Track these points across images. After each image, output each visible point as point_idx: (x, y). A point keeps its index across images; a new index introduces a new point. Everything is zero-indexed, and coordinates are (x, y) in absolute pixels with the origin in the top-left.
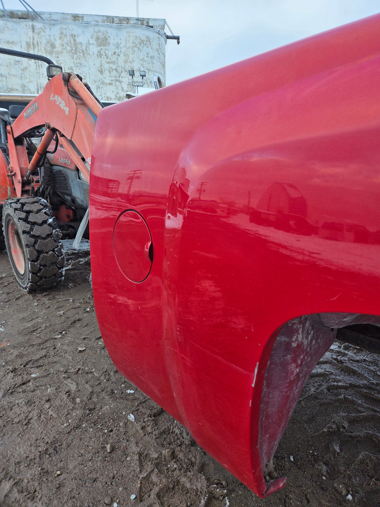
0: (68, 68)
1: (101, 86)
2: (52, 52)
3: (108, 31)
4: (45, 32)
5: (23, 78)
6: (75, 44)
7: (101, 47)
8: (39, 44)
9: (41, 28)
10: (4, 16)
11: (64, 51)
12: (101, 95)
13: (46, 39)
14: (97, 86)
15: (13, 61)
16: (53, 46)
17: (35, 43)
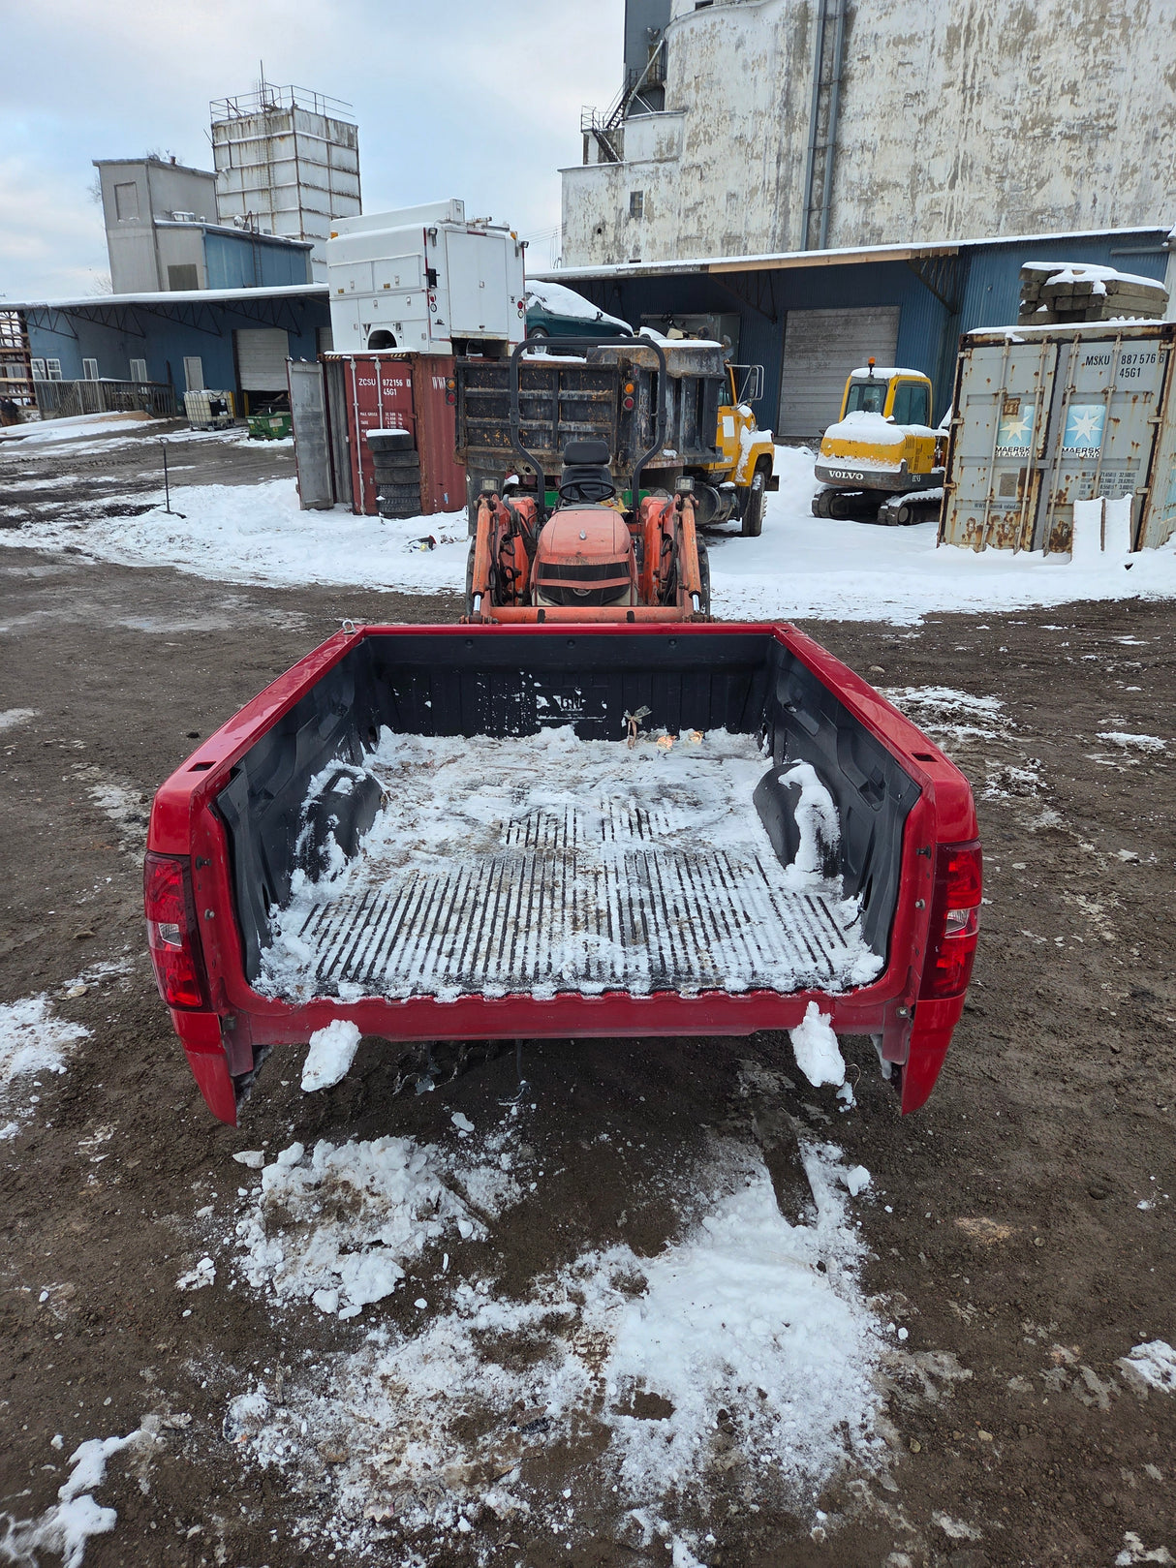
0: (1063, 86)
1: (1161, 132)
2: (1022, 45)
5: (919, 146)
8: (986, 28)
11: (1061, 34)
12: (1156, 165)
14: (1148, 133)
15: (902, 95)
16: (1028, 22)
17: (975, 27)
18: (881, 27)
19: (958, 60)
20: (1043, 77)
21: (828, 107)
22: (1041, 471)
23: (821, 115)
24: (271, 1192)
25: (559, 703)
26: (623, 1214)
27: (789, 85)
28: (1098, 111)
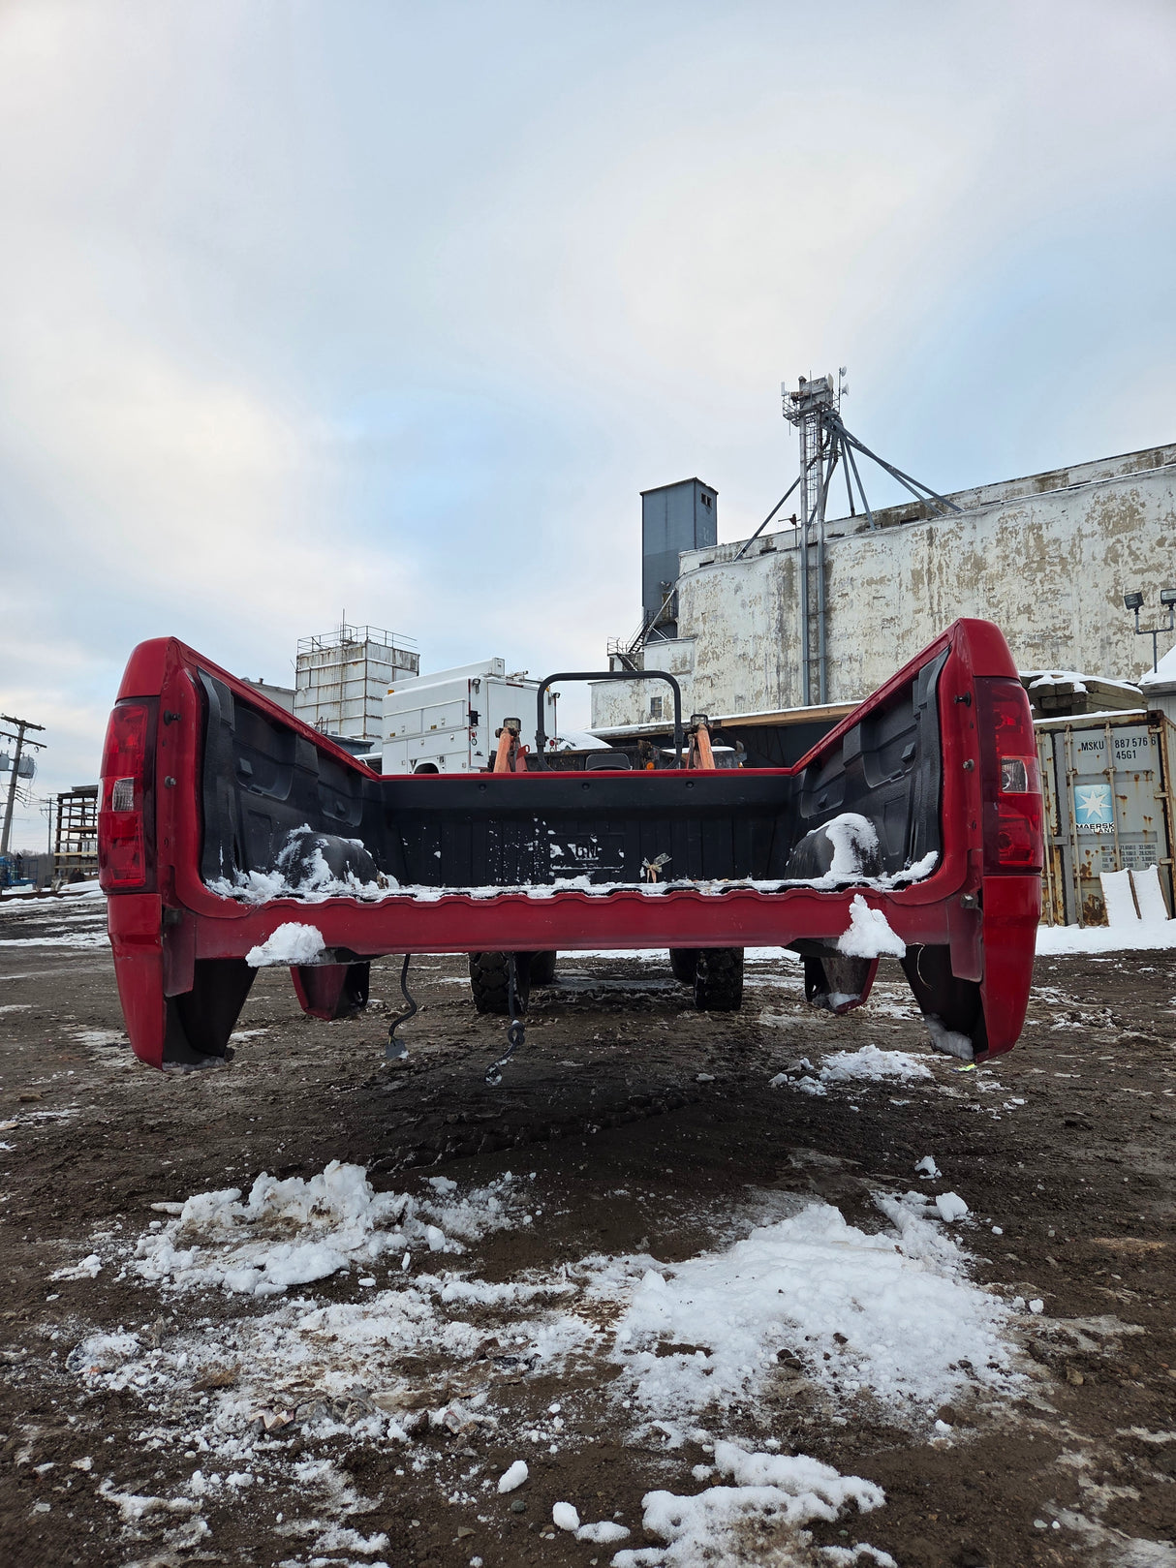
0: (1018, 609)
1: (1114, 639)
2: (977, 580)
3: (1139, 490)
4: (960, 538)
5: (900, 656)
6: (1041, 546)
7: (1118, 536)
8: (944, 570)
9: (951, 531)
10: (869, 527)
11: (1009, 571)
12: (1115, 663)
13: (963, 554)
14: (1102, 640)
15: (879, 621)
16: (979, 565)
17: (934, 569)
18: (855, 573)
19: (924, 592)
20: (999, 602)
21: (816, 630)
22: (1060, 848)
23: (811, 637)
24: (191, 1221)
25: (574, 851)
26: (645, 1239)
27: (782, 616)
28: (1054, 625)
